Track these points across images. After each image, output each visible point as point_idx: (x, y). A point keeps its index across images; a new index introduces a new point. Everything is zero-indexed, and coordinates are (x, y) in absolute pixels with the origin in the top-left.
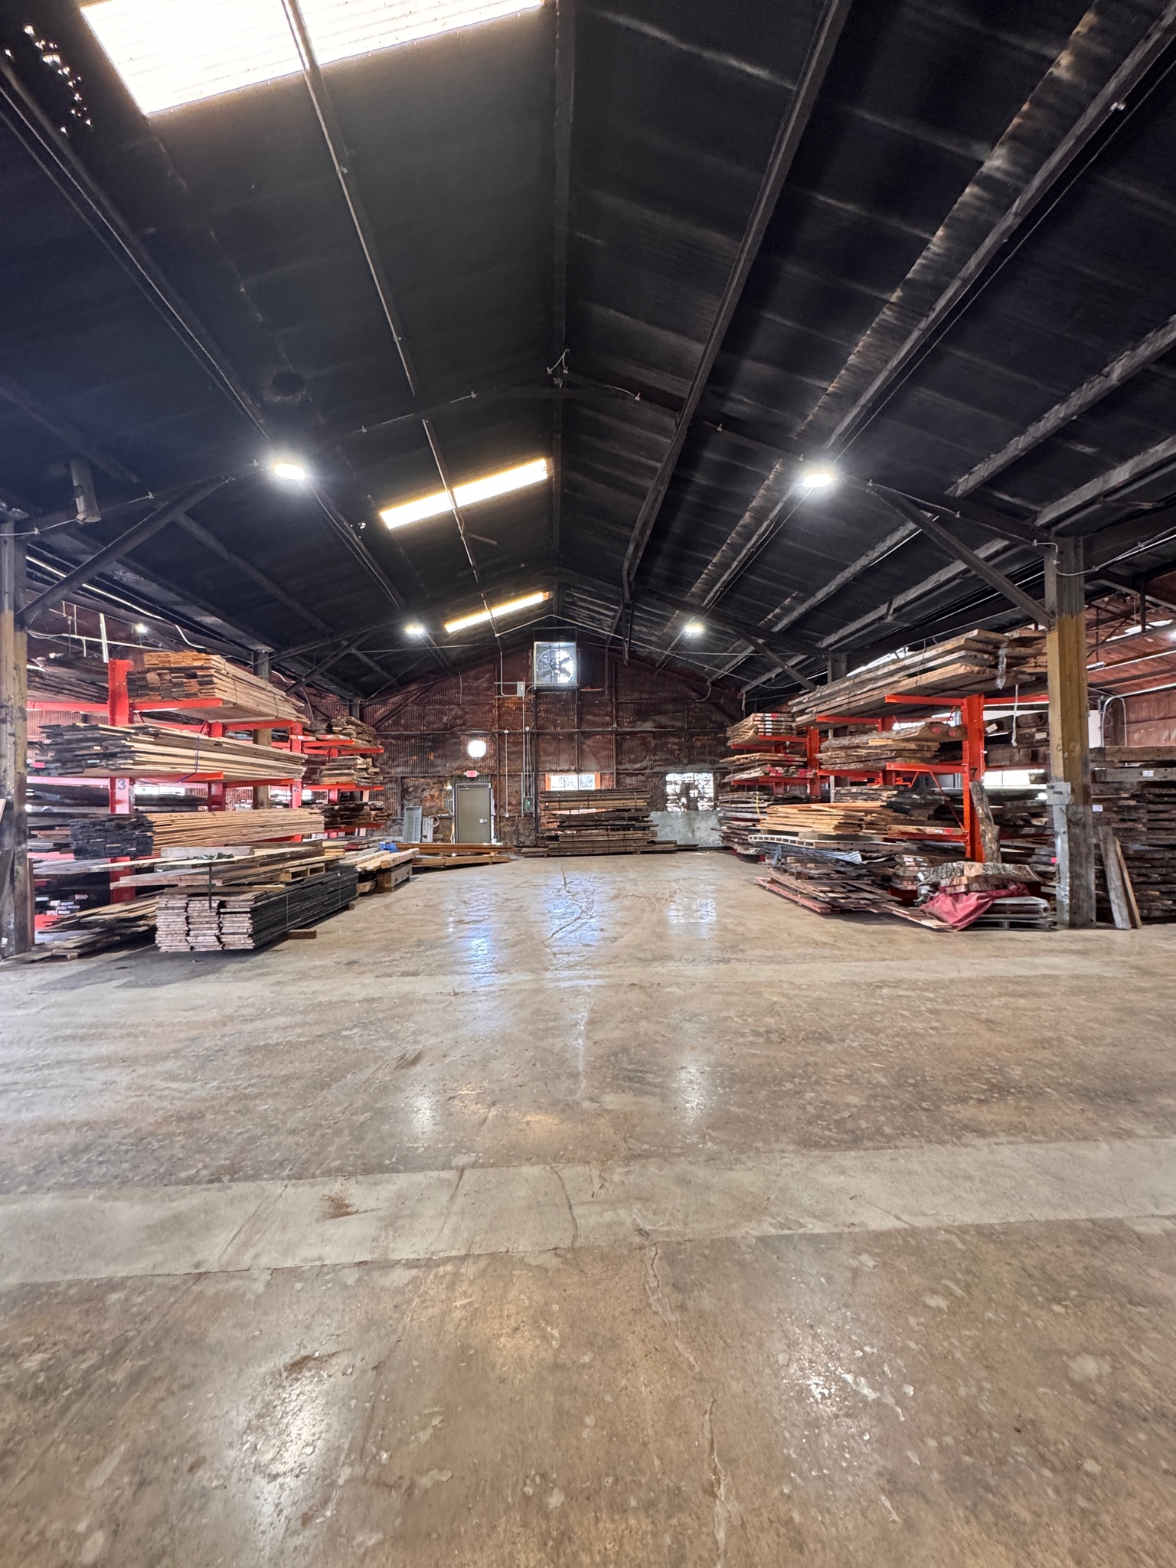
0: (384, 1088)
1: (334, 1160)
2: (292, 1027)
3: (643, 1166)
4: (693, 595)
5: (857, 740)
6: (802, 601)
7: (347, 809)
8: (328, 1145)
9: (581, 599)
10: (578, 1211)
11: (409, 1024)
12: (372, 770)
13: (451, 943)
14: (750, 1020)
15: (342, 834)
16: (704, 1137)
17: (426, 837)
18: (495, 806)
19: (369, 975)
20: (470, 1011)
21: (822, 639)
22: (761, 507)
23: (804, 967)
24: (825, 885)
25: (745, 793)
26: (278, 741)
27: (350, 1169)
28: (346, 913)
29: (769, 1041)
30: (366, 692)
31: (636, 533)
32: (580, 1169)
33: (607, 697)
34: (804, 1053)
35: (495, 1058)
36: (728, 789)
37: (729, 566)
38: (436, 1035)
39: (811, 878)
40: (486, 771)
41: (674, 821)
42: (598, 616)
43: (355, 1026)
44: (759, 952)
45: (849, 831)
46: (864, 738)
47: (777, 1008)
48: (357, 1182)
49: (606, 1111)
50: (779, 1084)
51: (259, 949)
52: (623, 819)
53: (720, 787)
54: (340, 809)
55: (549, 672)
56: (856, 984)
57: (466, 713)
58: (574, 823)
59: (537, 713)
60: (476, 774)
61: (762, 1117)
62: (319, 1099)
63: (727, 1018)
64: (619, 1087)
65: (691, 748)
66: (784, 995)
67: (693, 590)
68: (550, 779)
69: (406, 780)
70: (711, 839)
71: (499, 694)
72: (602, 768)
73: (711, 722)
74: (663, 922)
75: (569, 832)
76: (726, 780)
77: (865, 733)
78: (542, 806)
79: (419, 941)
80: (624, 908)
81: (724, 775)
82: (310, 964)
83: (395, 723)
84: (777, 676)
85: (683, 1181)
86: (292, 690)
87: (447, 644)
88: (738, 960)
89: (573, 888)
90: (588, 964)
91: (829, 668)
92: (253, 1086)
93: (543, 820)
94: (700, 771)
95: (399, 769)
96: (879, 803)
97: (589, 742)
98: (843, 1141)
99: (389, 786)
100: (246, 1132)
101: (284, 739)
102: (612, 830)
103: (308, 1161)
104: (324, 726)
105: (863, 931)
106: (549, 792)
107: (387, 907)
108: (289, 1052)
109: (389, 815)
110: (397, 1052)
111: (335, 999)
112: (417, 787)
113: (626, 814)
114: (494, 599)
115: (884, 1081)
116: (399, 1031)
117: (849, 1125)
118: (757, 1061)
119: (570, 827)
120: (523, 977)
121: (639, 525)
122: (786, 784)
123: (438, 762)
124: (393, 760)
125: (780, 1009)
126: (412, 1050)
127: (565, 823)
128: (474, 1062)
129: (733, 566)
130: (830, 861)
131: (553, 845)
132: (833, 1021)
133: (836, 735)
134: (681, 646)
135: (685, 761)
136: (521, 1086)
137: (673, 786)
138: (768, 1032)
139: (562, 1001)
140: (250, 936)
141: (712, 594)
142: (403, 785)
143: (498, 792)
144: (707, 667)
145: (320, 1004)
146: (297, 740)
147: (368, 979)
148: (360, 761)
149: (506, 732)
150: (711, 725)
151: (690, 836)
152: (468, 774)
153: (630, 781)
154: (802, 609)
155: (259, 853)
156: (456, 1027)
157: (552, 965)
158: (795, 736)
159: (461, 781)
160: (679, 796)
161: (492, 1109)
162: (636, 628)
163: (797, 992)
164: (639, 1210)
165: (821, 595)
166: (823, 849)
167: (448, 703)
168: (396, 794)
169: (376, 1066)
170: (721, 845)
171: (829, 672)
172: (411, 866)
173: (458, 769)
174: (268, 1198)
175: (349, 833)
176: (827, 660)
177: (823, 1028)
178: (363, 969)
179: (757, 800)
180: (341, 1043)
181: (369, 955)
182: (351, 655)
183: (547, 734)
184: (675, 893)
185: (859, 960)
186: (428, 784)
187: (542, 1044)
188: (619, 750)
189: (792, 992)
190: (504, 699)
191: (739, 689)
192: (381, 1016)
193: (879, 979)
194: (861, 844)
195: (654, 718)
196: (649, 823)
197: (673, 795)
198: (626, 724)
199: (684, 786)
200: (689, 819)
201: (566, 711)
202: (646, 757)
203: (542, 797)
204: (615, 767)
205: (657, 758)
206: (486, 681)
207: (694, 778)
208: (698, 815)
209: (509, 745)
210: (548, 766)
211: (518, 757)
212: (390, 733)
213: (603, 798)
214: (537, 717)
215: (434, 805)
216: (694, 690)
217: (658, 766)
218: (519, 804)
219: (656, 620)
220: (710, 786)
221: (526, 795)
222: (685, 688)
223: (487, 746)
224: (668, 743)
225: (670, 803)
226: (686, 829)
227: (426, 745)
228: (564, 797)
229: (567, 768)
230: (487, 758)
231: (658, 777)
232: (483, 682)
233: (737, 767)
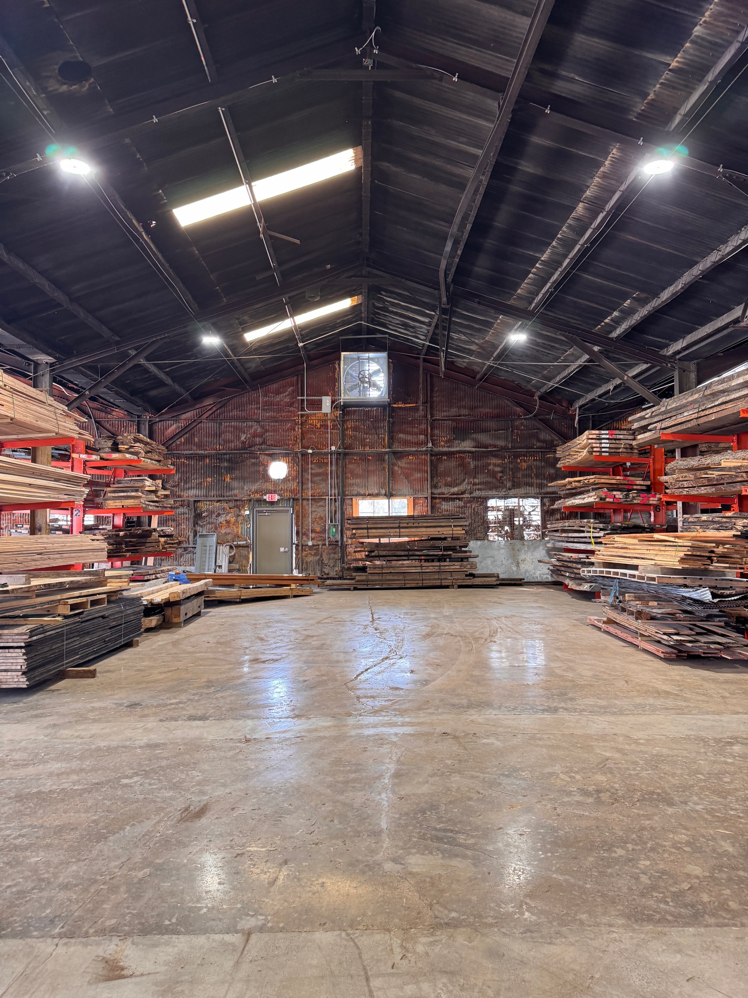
0: (166, 843)
1: (109, 918)
2: (68, 774)
3: (450, 937)
4: (520, 298)
5: (708, 460)
6: (643, 302)
7: (132, 536)
8: (103, 902)
9: (393, 304)
10: (375, 983)
11: (195, 773)
12: (162, 492)
13: (243, 684)
14: (578, 777)
15: (127, 563)
16: (521, 906)
17: (220, 567)
18: (298, 533)
19: (152, 719)
20: (263, 760)
21: (667, 346)
22: (596, 198)
23: (643, 719)
24: (669, 626)
25: (578, 521)
26: (58, 460)
27: (126, 928)
28: (129, 651)
29: (599, 802)
30: (156, 407)
31: (454, 229)
32: (378, 937)
33: (421, 413)
34: (639, 815)
35: (290, 813)
36: (558, 516)
37: (560, 264)
38: (224, 785)
39: (653, 618)
40: (287, 495)
41: (496, 552)
42: (412, 323)
43: (136, 774)
44: (590, 701)
45: (698, 565)
46: (716, 458)
47: (610, 764)
48: (133, 943)
49: (410, 873)
50: (609, 850)
51: (34, 688)
52: (438, 548)
53: (547, 514)
54: (125, 536)
55: (357, 386)
56: (703, 740)
57: (267, 431)
58: (384, 553)
59: (344, 431)
60: (276, 498)
61: (588, 886)
62: (95, 853)
63: (551, 774)
64: (426, 848)
65: (516, 470)
66: (619, 750)
67: (519, 291)
68: (357, 504)
69: (199, 504)
70: (538, 573)
71: (303, 409)
72: (416, 491)
73: (539, 440)
74: (483, 664)
75: (378, 563)
76: (555, 506)
77: (718, 452)
78: (349, 533)
79: (209, 681)
80: (437, 648)
81: (553, 501)
82: (89, 706)
83: (188, 441)
84: (615, 388)
85: (495, 954)
86: (75, 404)
87: (246, 355)
88: (566, 709)
89: (381, 625)
90: (395, 710)
91: (676, 379)
92: (23, 836)
93: (350, 550)
94: (526, 496)
95: (192, 492)
96: (734, 532)
97: (402, 463)
98: (680, 916)
99: (181, 510)
100: (15, 885)
101: (65, 458)
102: (426, 561)
103: (81, 918)
104: (110, 443)
105: (714, 681)
106: (358, 518)
107: (175, 643)
108: (63, 800)
109: (180, 543)
110: (180, 804)
111: (114, 744)
112: (212, 512)
113: (442, 544)
114: (299, 306)
115: (731, 849)
116: (184, 781)
117: (689, 898)
118: (584, 823)
119: (378, 557)
120: (322, 722)
121: (457, 219)
122: (626, 511)
123: (235, 484)
124: (186, 482)
125: (612, 766)
126: (197, 800)
127: (373, 552)
128: (265, 816)
129: (565, 264)
130: (675, 599)
131: (360, 576)
132: (675, 781)
133: (684, 454)
134: (507, 354)
135: (509, 484)
136: (317, 844)
137: (495, 513)
138: (598, 791)
139: (365, 750)
140: (24, 673)
141: (540, 296)
142: (195, 510)
143: (300, 518)
144: (535, 379)
145: (98, 749)
146: (79, 460)
147: (152, 723)
148: (148, 483)
149: (310, 451)
150: (539, 444)
151: (515, 569)
152: (267, 497)
153: (446, 507)
154: (643, 312)
155: (35, 582)
156: (246, 777)
157: (356, 710)
158: (636, 456)
159: (260, 505)
160: (500, 524)
161: (284, 868)
162: (454, 335)
163: (633, 747)
164: (445, 985)
165: (666, 295)
166: (667, 585)
167: (246, 419)
168: (188, 519)
169: (157, 818)
170: (550, 579)
171: (676, 384)
172: (202, 599)
173: (256, 492)
174: (36, 956)
175: (135, 562)
176: (673, 369)
177: (663, 788)
178: (146, 712)
179: (591, 528)
180: (119, 793)
181: (153, 697)
182: (140, 365)
183: (353, 454)
184: (496, 632)
185: (708, 713)
186: (224, 509)
187: (341, 798)
188: (434, 472)
189: (627, 747)
190: (308, 416)
191: (571, 403)
192: (164, 763)
193: (729, 734)
194: (711, 580)
195: (474, 436)
196: (468, 554)
197: (495, 523)
198: (442, 443)
199: (507, 513)
200: (513, 549)
201: (376, 428)
202: (464, 480)
203: (349, 524)
204: (430, 491)
205: (476, 481)
206: (288, 395)
207: (519, 503)
208: (523, 544)
209: (313, 466)
210: (356, 490)
211: (322, 480)
212: (183, 452)
213: (416, 525)
214: (344, 436)
215: (230, 531)
216: (520, 405)
217: (478, 490)
218: (324, 531)
219: (477, 326)
220: (536, 513)
221: (331, 522)
222: (509, 403)
223: (289, 467)
224: (489, 464)
225: (491, 532)
226: (510, 561)
227: (222, 465)
228: (373, 524)
229: (376, 492)
230: (289, 480)
231: (478, 502)
232: (285, 397)
233: (567, 492)
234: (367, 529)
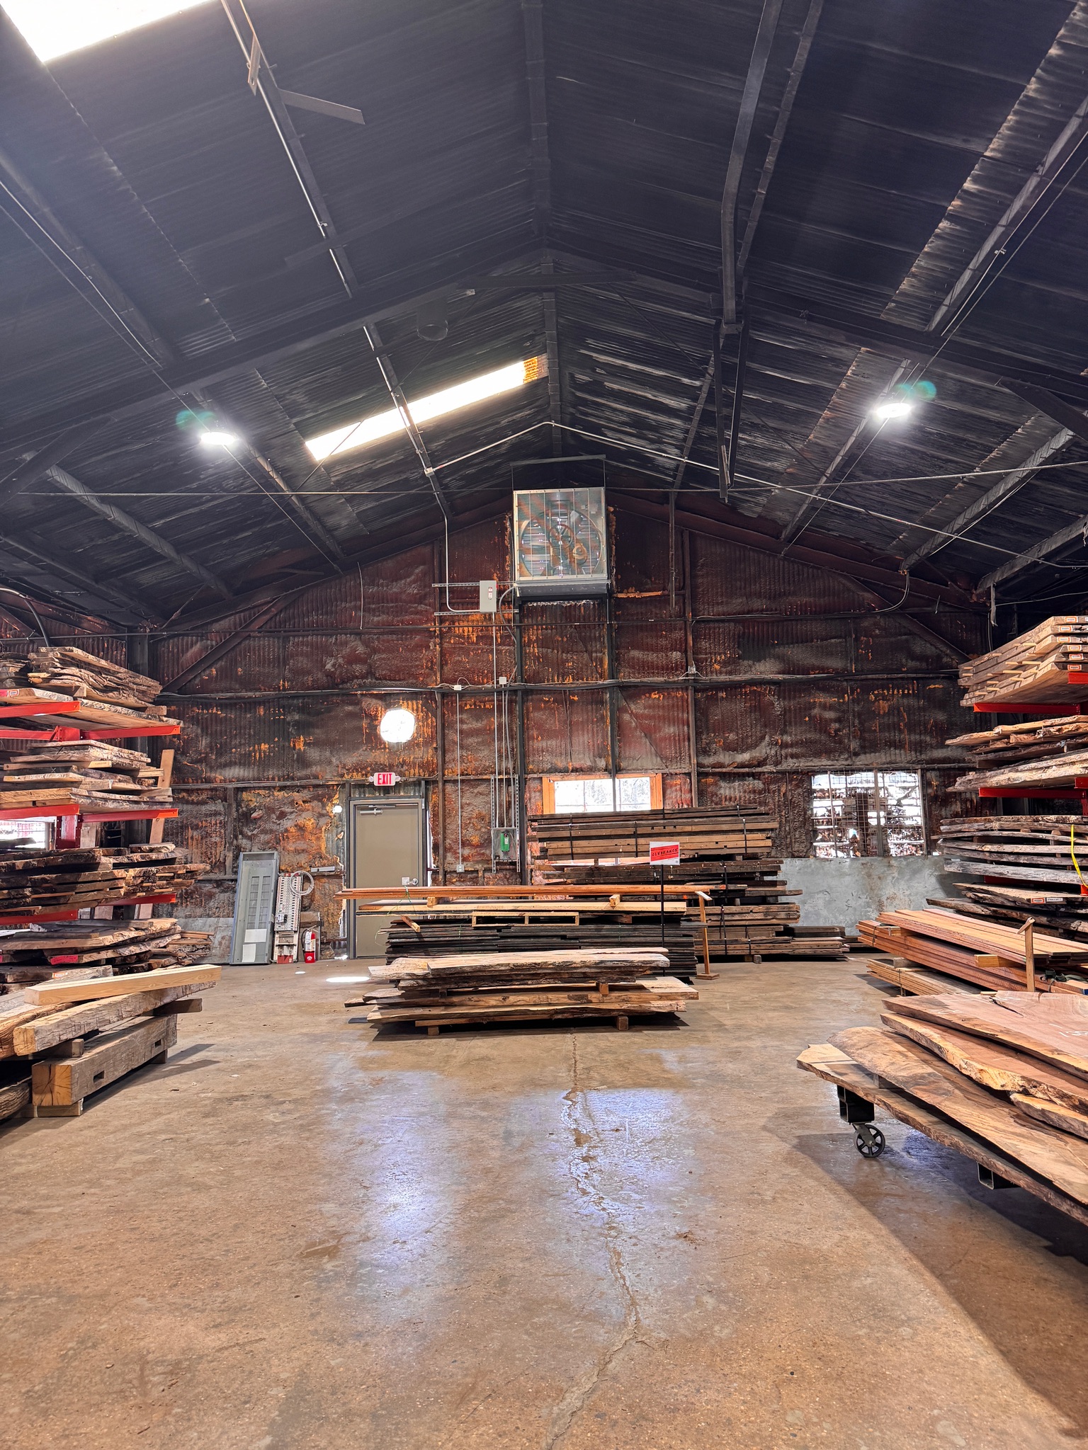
4: (906, 299)
9: (611, 371)
17: (284, 919)
18: (436, 848)
30: (158, 609)
33: (674, 607)
36: (957, 807)
40: (415, 774)
41: (833, 883)
42: (652, 417)
52: (716, 877)
53: (935, 802)
57: (374, 651)
59: (522, 646)
60: (393, 778)
65: (866, 715)
68: (552, 790)
69: (245, 795)
71: (443, 607)
72: (666, 763)
73: (913, 657)
76: (956, 788)
78: (535, 847)
83: (225, 674)
87: (315, 489)
94: (890, 768)
95: (232, 772)
97: (638, 707)
99: (211, 807)
106: (553, 818)
112: (270, 810)
113: (725, 868)
123: (314, 754)
124: (220, 754)
135: (854, 745)
137: (827, 803)
142: (238, 806)
143: (441, 818)
144: (909, 525)
149: (458, 687)
150: (911, 664)
151: (874, 916)
152: (375, 779)
153: (728, 791)
159: (362, 795)
160: (839, 824)
167: (334, 629)
168: (223, 825)
173: (357, 768)
179: (1069, 835)
183: (542, 691)
186: (292, 803)
188: (702, 725)
190: (453, 620)
191: (975, 579)
195: (780, 651)
196: (779, 888)
197: (829, 822)
198: (717, 667)
199: (853, 801)
200: (869, 876)
201: (584, 640)
202: (763, 738)
203: (534, 830)
204: (694, 761)
205: (787, 738)
206: (414, 582)
207: (876, 782)
208: (890, 866)
209: (464, 716)
210: (547, 760)
211: (483, 743)
212: (213, 695)
213: (670, 829)
214: (522, 656)
215: (305, 846)
216: (868, 585)
217: (792, 756)
218: (487, 842)
219: (792, 405)
220: (913, 802)
221: (502, 824)
222: (848, 584)
223: (417, 720)
224: (812, 706)
225: (823, 840)
226: (864, 899)
227: (289, 719)
228: (581, 828)
229: (589, 763)
230: (418, 745)
231: (791, 781)
232: (410, 584)
233: (991, 756)
234: (571, 839)
